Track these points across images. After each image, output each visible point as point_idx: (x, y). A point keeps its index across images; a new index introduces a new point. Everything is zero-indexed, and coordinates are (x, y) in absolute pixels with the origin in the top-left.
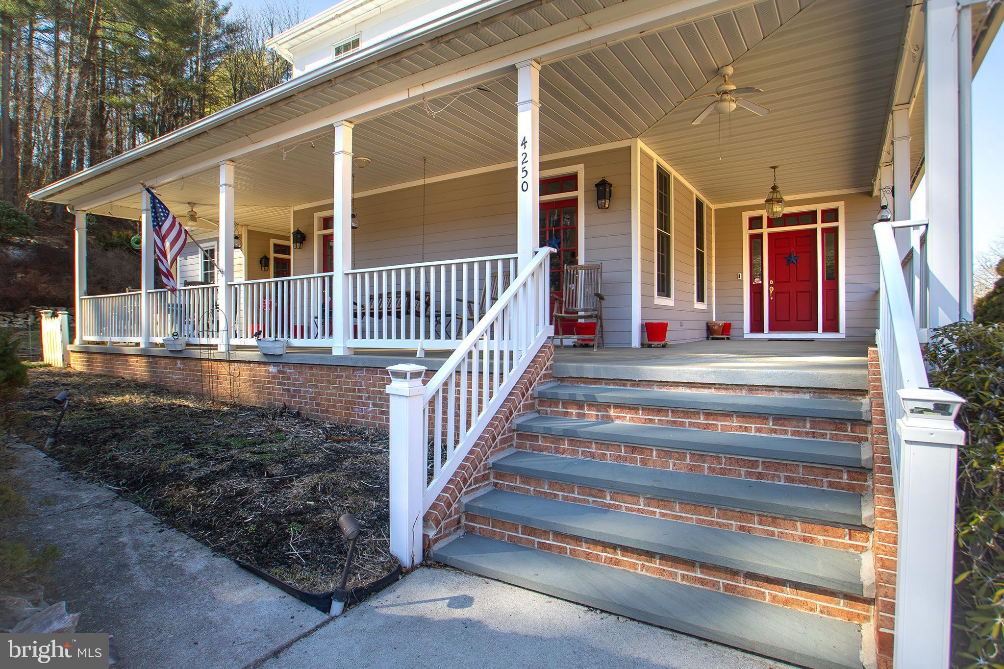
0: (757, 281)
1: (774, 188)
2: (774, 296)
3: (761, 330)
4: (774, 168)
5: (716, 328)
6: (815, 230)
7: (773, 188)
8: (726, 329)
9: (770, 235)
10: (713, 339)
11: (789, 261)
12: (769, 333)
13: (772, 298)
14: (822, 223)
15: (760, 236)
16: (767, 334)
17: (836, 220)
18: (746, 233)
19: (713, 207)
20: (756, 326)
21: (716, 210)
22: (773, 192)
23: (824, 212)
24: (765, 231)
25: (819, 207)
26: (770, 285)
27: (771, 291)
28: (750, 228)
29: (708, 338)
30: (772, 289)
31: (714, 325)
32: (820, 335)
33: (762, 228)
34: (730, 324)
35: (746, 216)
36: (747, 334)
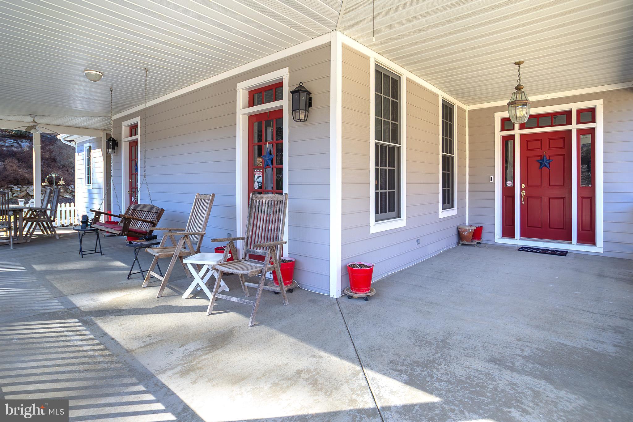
0: (509, 184)
1: (519, 88)
2: (527, 200)
3: (512, 235)
4: (518, 64)
5: (466, 234)
6: (570, 131)
7: (516, 88)
8: (478, 233)
9: (522, 136)
10: (463, 244)
11: (541, 164)
12: (519, 240)
13: (523, 203)
14: (577, 124)
15: (512, 137)
16: (518, 241)
17: (594, 120)
18: (498, 134)
19: (467, 108)
20: (508, 232)
21: (469, 111)
22: (517, 93)
23: (579, 112)
24: (517, 132)
25: (574, 107)
26: (522, 189)
27: (523, 196)
28: (503, 129)
29: (458, 243)
30: (524, 193)
31: (464, 231)
32: (574, 246)
33: (513, 129)
34: (482, 227)
35: (498, 116)
36: (499, 240)
